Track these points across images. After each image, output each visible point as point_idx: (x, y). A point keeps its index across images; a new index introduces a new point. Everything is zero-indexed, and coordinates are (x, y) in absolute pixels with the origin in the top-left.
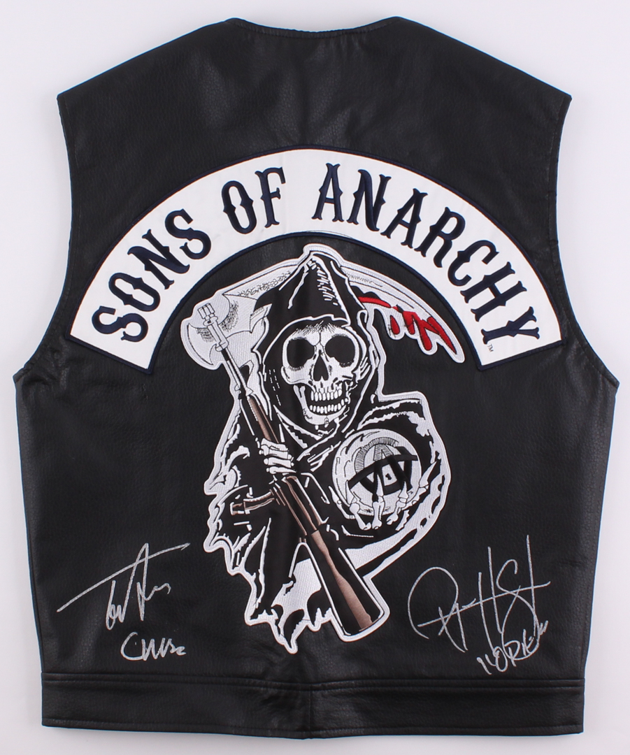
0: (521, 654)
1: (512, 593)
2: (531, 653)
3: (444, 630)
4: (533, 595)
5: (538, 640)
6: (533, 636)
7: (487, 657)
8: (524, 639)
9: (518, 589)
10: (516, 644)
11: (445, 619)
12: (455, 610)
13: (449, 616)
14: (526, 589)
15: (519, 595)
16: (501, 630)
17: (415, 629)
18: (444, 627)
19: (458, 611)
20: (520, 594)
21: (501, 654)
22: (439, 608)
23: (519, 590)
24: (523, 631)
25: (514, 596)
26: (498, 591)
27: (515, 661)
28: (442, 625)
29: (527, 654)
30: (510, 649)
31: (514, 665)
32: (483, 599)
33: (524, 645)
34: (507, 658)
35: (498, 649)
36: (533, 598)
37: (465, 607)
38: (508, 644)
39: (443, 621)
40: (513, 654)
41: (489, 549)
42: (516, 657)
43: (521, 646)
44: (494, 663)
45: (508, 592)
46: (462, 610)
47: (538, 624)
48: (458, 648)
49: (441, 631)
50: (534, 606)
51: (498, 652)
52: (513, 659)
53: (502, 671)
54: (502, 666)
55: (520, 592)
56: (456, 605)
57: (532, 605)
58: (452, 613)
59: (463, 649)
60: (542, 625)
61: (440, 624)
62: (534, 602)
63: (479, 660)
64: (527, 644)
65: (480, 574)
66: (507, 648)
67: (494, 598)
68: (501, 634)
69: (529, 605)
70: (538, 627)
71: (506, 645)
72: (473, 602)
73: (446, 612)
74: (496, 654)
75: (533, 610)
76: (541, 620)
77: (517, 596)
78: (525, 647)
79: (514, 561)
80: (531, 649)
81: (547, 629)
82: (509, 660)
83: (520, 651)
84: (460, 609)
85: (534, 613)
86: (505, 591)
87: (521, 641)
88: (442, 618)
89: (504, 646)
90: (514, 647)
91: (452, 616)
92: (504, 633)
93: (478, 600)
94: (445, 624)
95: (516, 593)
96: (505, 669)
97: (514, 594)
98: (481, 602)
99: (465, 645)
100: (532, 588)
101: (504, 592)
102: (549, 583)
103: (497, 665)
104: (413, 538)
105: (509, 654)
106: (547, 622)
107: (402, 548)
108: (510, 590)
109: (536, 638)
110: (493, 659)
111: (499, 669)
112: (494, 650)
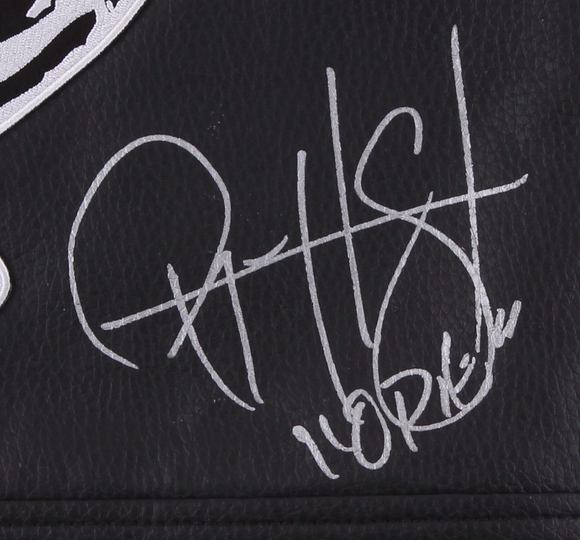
0: (433, 412)
1: (406, 215)
2: (466, 409)
3: (187, 340)
4: (473, 221)
5: (489, 366)
6: (472, 353)
7: (323, 422)
8: (446, 360)
9: (423, 202)
10: (419, 380)
11: (190, 305)
12: (222, 274)
13: (200, 294)
14: (451, 201)
15: (427, 221)
16: (372, 338)
17: (93, 338)
18: (187, 330)
19: (231, 279)
20: (433, 218)
21: (369, 414)
22: (170, 268)
23: (430, 206)
24: (441, 341)
25: (412, 227)
26: (360, 213)
27: (414, 434)
28: (180, 323)
29: (454, 410)
30: (398, 396)
31: (413, 447)
32: (312, 238)
33: (445, 383)
34: (391, 425)
35: (361, 398)
36: (474, 230)
37: (254, 265)
38: (394, 379)
39: (183, 311)
40: (410, 411)
41: (331, 74)
42: (418, 423)
43: (436, 387)
44: (348, 442)
45: (392, 214)
46: (243, 273)
47: (488, 313)
48: (235, 398)
49: (179, 342)
50: (475, 254)
51: (361, 405)
52: (407, 426)
53: (375, 466)
54: (372, 450)
55: (432, 212)
56: (223, 259)
57: (468, 252)
58: (210, 284)
59: (249, 399)
60: (501, 312)
61: (172, 319)
62: (475, 243)
63: (300, 433)
64: (455, 383)
65: (302, 156)
66: (389, 395)
67: (348, 232)
68: (371, 350)
69: (458, 252)
70: (489, 325)
71: (387, 384)
72: (281, 246)
73: (190, 283)
74: (354, 415)
75: (473, 269)
76: (499, 301)
77: (421, 224)
78: (449, 390)
79: (413, 112)
80: (466, 395)
81: (518, 329)
82: (396, 432)
83: (429, 403)
84: (236, 271)
85: (477, 280)
86: (384, 209)
87: (436, 372)
88: (179, 300)
89: (378, 387)
90: (412, 389)
91: (211, 294)
92: (382, 347)
93: (296, 241)
94: (188, 319)
95: (418, 216)
96: (384, 459)
97: (415, 221)
98: (306, 247)
99: (254, 389)
100: (471, 197)
101: (383, 214)
102: (523, 180)
103: (356, 448)
104: (83, 42)
105: (395, 414)
106: (517, 306)
107: (48, 76)
108: (400, 209)
109: (482, 357)
110: (342, 429)
111: (362, 460)
112: (347, 402)
